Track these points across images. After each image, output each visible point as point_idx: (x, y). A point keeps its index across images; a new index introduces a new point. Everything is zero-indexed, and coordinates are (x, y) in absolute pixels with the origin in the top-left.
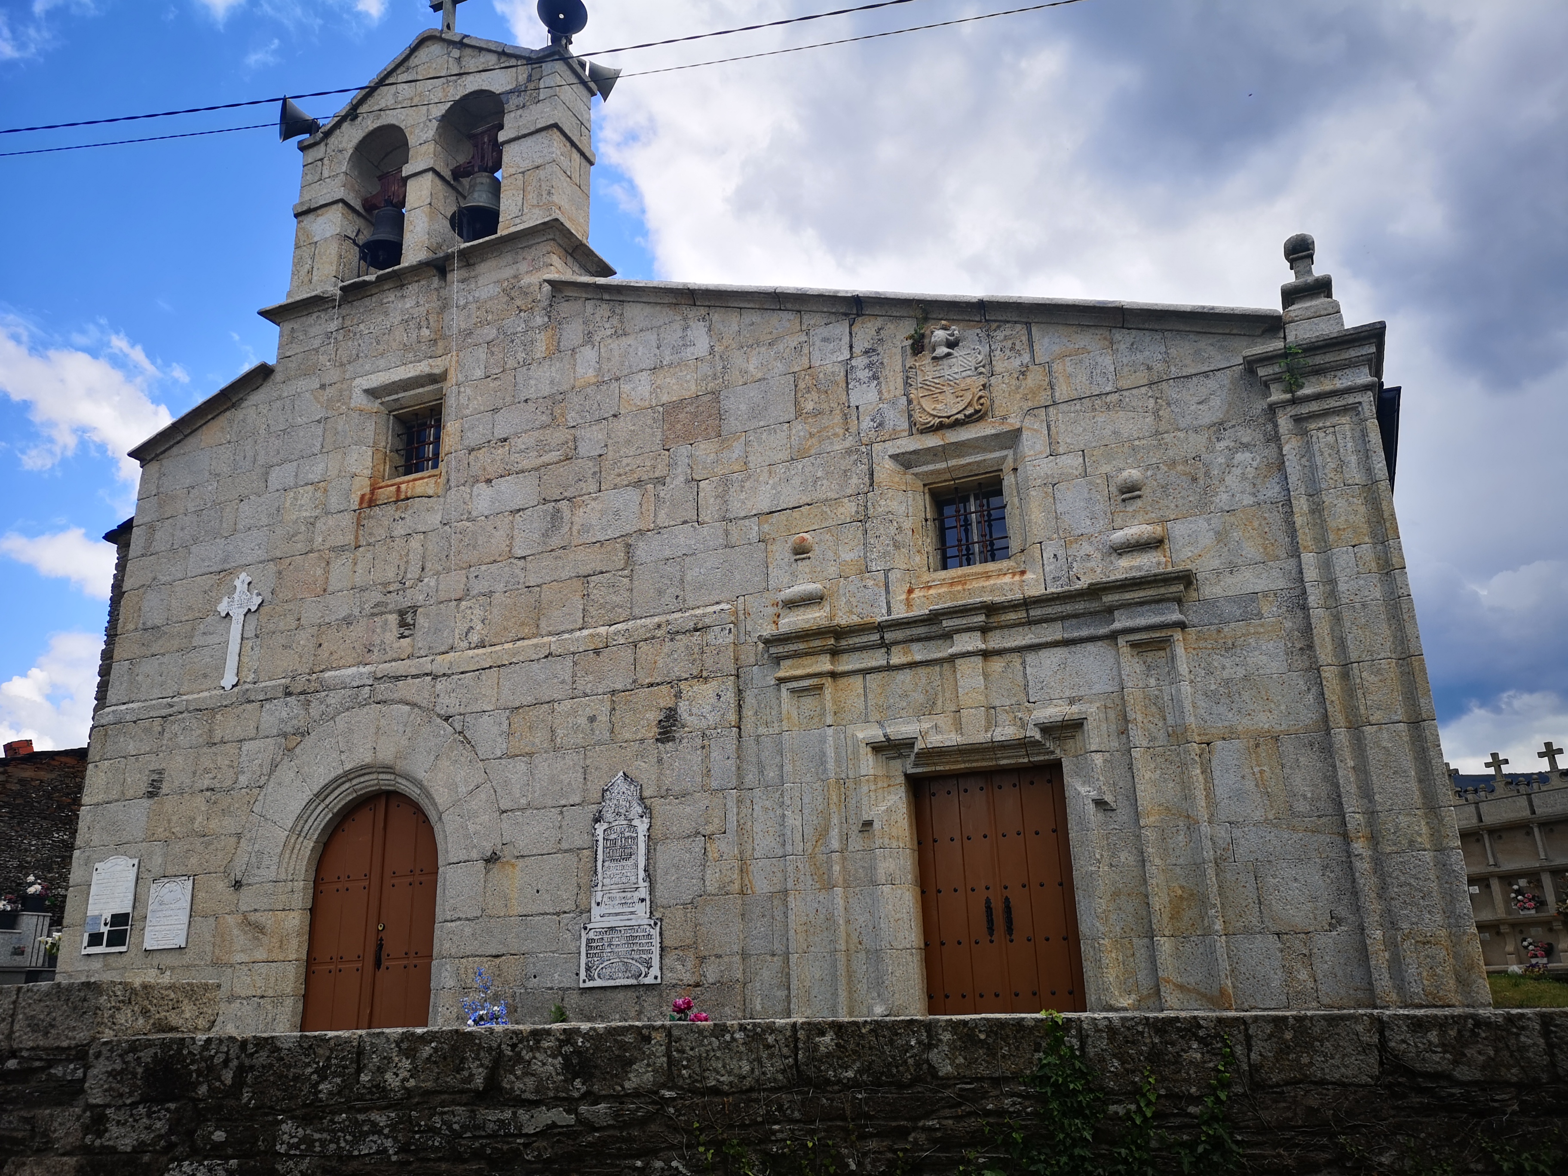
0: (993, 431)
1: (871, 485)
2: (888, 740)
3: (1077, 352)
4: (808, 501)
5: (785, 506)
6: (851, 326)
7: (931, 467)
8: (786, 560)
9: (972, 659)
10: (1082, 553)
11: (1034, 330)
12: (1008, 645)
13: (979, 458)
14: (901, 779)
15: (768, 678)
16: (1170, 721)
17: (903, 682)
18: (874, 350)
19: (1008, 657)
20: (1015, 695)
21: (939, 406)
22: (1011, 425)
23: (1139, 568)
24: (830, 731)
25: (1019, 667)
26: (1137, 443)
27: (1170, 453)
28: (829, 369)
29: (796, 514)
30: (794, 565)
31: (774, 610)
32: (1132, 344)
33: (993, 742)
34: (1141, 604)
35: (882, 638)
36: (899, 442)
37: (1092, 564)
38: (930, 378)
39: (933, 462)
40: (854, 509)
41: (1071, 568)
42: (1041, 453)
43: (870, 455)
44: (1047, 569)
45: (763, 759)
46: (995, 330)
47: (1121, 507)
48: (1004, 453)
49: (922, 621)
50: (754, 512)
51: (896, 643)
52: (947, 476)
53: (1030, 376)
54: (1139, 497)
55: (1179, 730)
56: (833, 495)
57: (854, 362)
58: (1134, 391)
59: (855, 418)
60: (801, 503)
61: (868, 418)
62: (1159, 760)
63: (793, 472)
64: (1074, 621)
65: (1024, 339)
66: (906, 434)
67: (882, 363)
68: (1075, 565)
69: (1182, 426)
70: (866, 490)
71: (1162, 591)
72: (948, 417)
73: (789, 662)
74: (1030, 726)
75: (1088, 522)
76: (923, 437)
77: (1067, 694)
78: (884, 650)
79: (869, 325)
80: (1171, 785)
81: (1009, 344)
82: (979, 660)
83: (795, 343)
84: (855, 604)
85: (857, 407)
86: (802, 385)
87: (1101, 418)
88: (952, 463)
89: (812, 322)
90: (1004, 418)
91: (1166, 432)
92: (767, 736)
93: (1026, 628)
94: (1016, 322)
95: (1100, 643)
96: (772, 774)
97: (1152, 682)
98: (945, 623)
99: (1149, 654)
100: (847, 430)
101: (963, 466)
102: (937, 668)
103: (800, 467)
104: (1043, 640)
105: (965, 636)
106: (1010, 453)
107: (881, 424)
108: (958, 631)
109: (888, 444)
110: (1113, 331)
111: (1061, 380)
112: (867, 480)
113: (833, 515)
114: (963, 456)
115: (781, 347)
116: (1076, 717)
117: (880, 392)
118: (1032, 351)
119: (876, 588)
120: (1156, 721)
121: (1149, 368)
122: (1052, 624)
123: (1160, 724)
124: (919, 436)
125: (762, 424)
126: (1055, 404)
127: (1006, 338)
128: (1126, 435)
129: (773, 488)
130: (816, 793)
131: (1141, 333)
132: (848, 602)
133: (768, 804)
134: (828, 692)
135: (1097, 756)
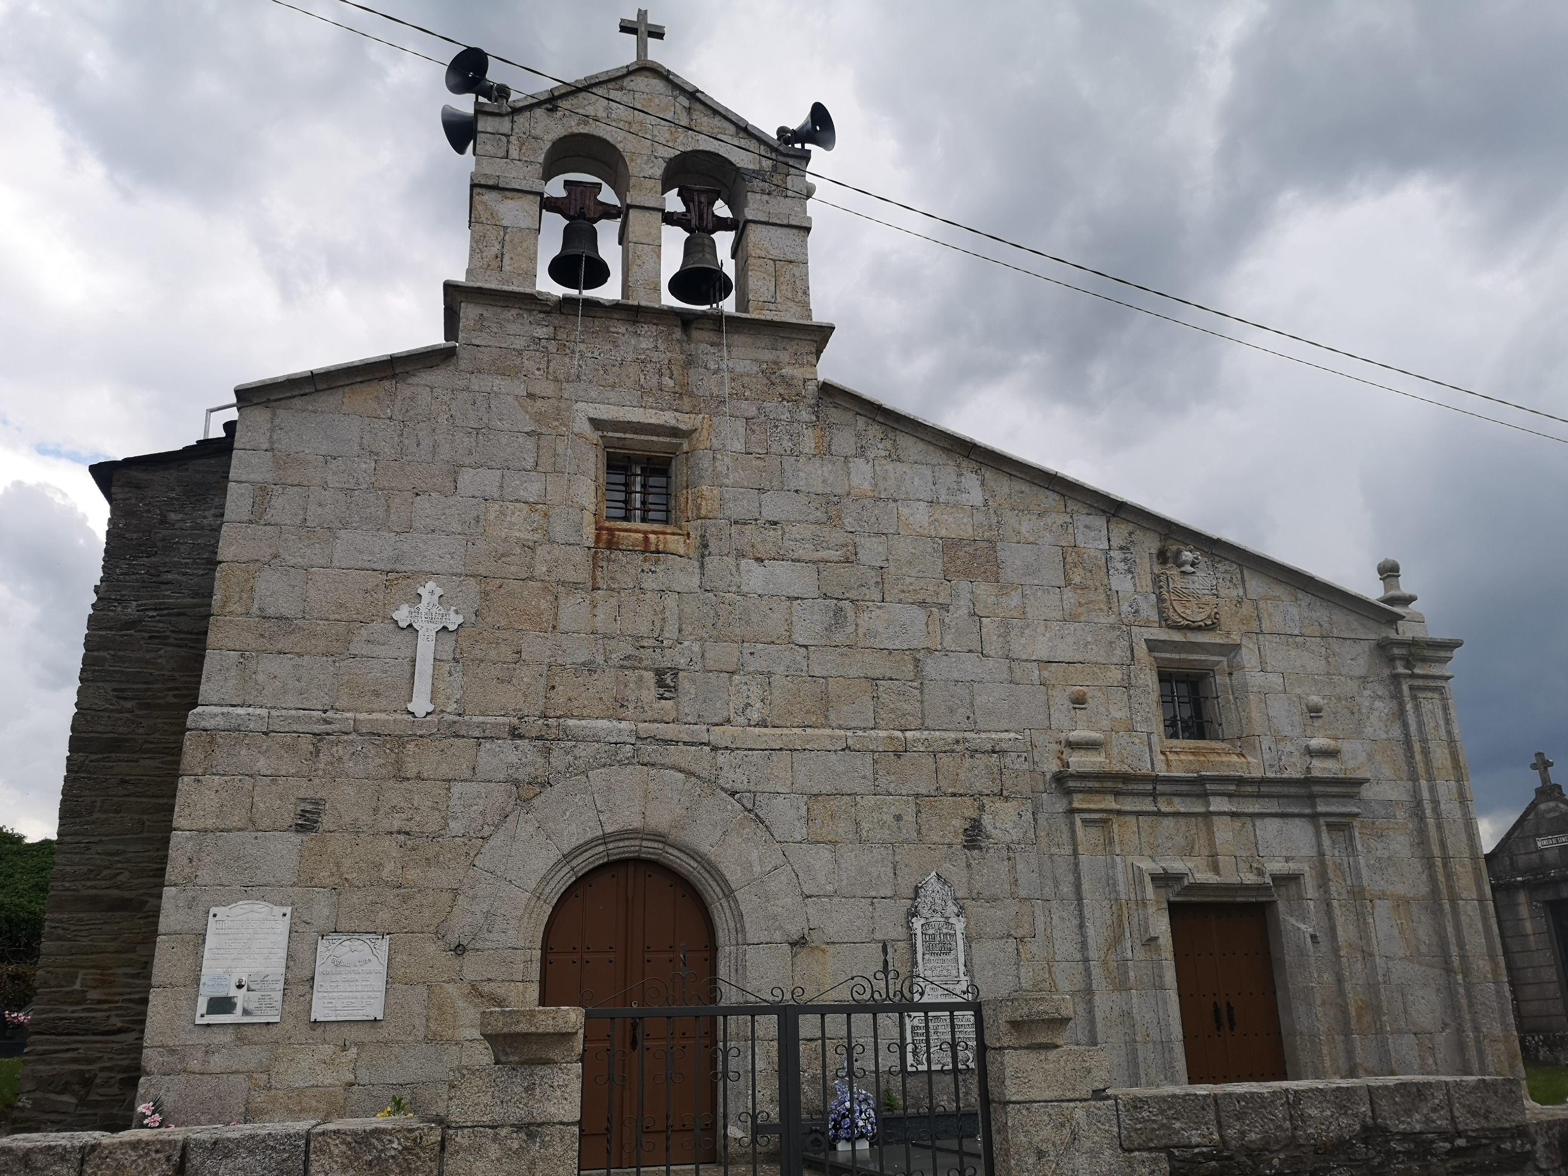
0: (1221, 642)
1: (1132, 660)
2: (1166, 872)
3: (1274, 598)
4: (1081, 659)
5: (1061, 660)
6: (1108, 522)
7: (1168, 655)
8: (1065, 706)
9: (1225, 817)
10: (1287, 750)
11: (1245, 572)
12: (1246, 811)
13: (1203, 657)
14: (1165, 905)
15: (1057, 806)
16: (1349, 882)
17: (1168, 827)
18: (1128, 549)
19: (1244, 819)
20: (1249, 849)
21: (1187, 611)
22: (1234, 640)
23: (1330, 770)
24: (1118, 859)
25: (1251, 828)
26: (1316, 677)
27: (1338, 690)
28: (1093, 553)
29: (1071, 668)
30: (1073, 712)
31: (1057, 747)
32: (1309, 604)
33: (1242, 883)
34: (1334, 796)
35: (1155, 788)
36: (1152, 630)
37: (1294, 760)
38: (1179, 586)
39: (1171, 652)
40: (1120, 676)
41: (1280, 759)
42: (1255, 667)
43: (1129, 634)
44: (1265, 757)
45: (1058, 876)
46: (1217, 563)
47: (1309, 721)
48: (1221, 658)
49: (1188, 781)
50: (1034, 658)
51: (1163, 794)
52: (1176, 665)
53: (1244, 606)
54: (1321, 717)
55: (1356, 890)
56: (1102, 660)
57: (1112, 553)
58: (1313, 639)
59: (1116, 600)
60: (1075, 660)
61: (1127, 604)
62: (1343, 909)
63: (1066, 632)
64: (1285, 800)
65: (1239, 576)
66: (1157, 625)
67: (1134, 561)
68: (1283, 757)
69: (1343, 673)
70: (1128, 662)
71: (1349, 790)
72: (1194, 622)
73: (1080, 796)
74: (1267, 875)
75: (1290, 728)
76: (1171, 631)
77: (1284, 854)
78: (1151, 798)
79: (1123, 526)
80: (1351, 927)
81: (1228, 576)
82: (1228, 818)
83: (1061, 522)
84: (1125, 755)
85: (1117, 592)
86: (1069, 559)
87: (1293, 653)
88: (1183, 656)
89: (1076, 508)
90: (1228, 633)
91: (1334, 675)
92: (1060, 856)
93: (1254, 799)
94: (1232, 562)
95: (1303, 819)
96: (1065, 890)
97: (1337, 853)
98: (1208, 786)
99: (1334, 832)
100: (1110, 608)
101: (1191, 660)
102: (1193, 820)
103: (1072, 629)
104: (1269, 811)
105: (1218, 799)
106: (1224, 659)
107: (1137, 611)
108: (1215, 794)
109: (1143, 630)
110: (1298, 591)
111: (1266, 615)
112: (1129, 654)
113: (1102, 677)
114: (1192, 653)
115: (1049, 521)
116: (1297, 872)
117: (1135, 585)
118: (1244, 588)
119: (1141, 746)
120: (1340, 881)
121: (1321, 625)
122: (1272, 800)
123: (1343, 883)
124: (1167, 630)
125: (1036, 582)
126: (1262, 632)
127: (1226, 572)
128: (1309, 670)
129: (1050, 640)
130: (1104, 910)
131: (1314, 598)
132: (1120, 753)
133: (1065, 915)
134: (1115, 826)
135: (1311, 903)
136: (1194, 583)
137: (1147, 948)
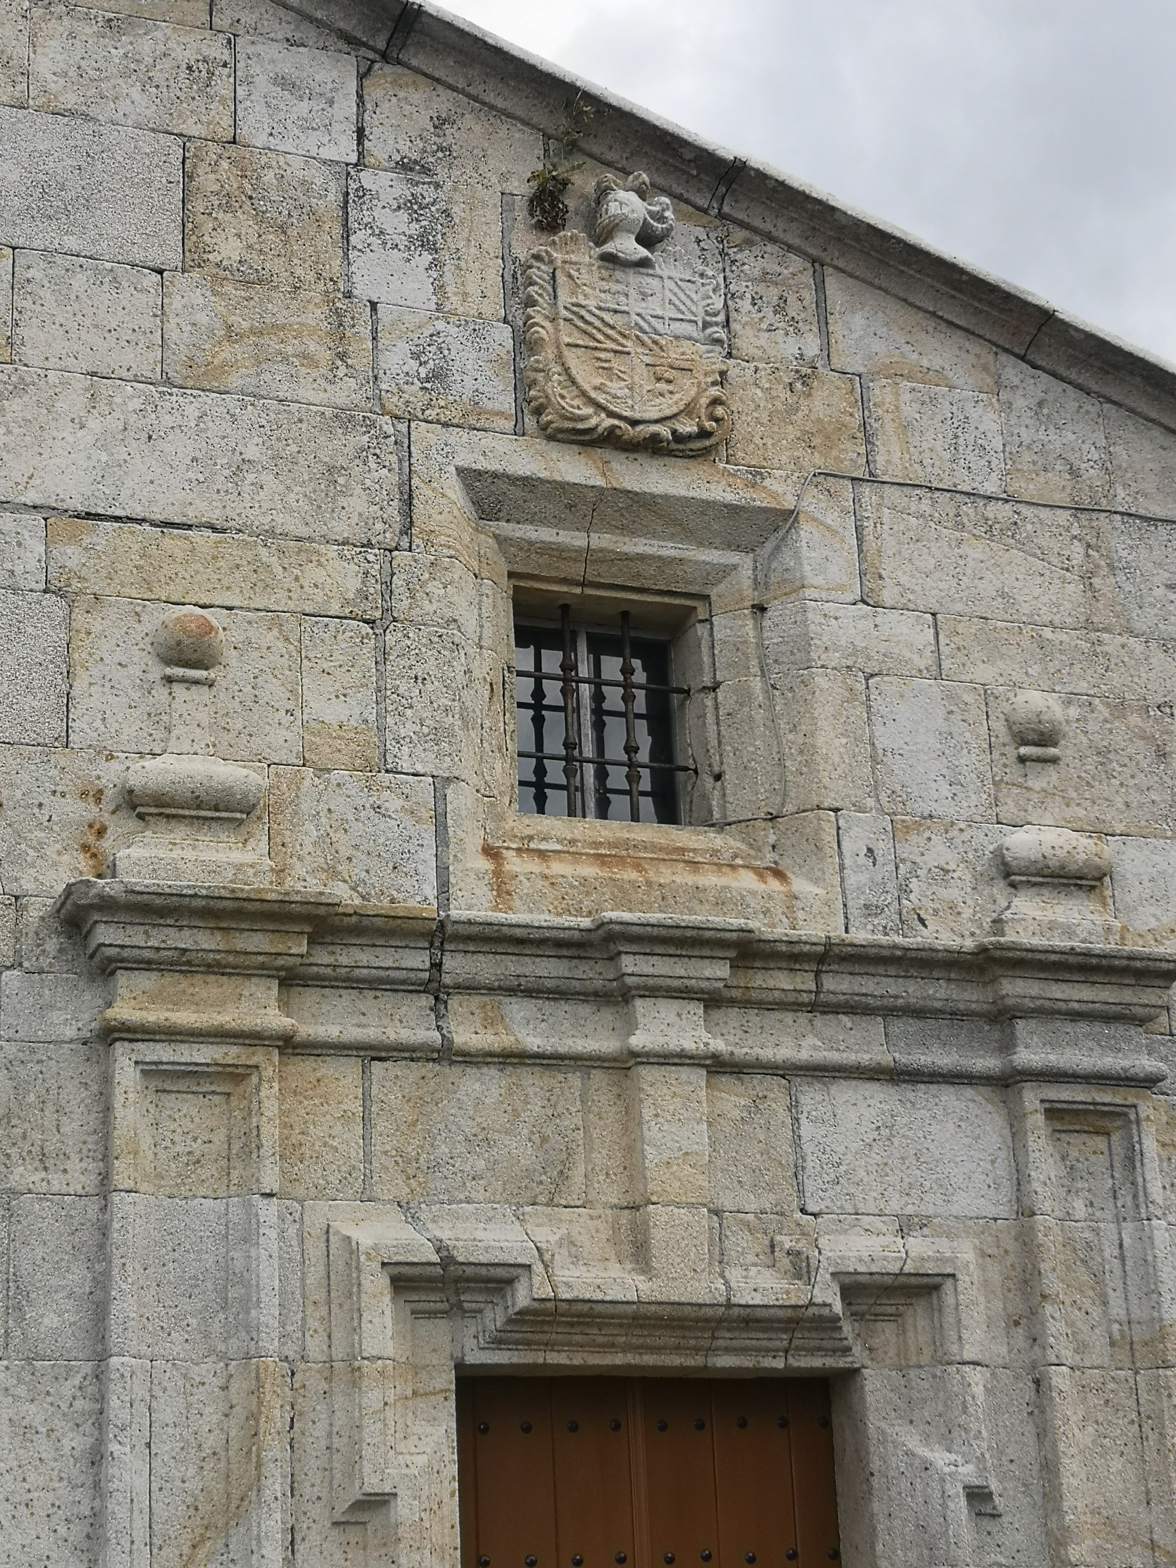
0: (730, 497)
1: (407, 529)
2: (448, 1261)
3: (926, 376)
4: (215, 516)
5: (138, 511)
6: (362, 77)
7: (545, 534)
8: (135, 671)
9: (685, 1073)
10: (930, 860)
11: (832, 284)
12: (767, 1054)
13: (669, 549)
14: (447, 1380)
15: (56, 1017)
16: (1117, 1309)
17: (478, 1102)
18: (426, 170)
19: (758, 1084)
20: (770, 1187)
21: (614, 387)
22: (774, 495)
23: (1069, 931)
24: (269, 1211)
25: (783, 1115)
26: (1047, 633)
27: (1116, 678)
28: (296, 168)
29: (173, 542)
30: (161, 693)
31: (87, 811)
32: (1040, 404)
33: (729, 1305)
34: (1076, 1016)
35: (437, 966)
36: (487, 441)
37: (952, 893)
38: (592, 304)
39: (558, 522)
40: (353, 584)
41: (904, 890)
42: (841, 588)
43: (405, 447)
44: (853, 879)
46: (740, 247)
47: (1014, 773)
48: (733, 558)
49: (559, 944)
50: (31, 497)
51: (469, 988)
52: (576, 571)
53: (820, 394)
54: (1054, 760)
55: (1138, 1333)
56: (293, 526)
57: (367, 178)
58: (1045, 513)
59: (366, 332)
60: (191, 515)
61: (403, 348)
62: (1094, 1400)
63: (168, 420)
64: (913, 1026)
65: (809, 296)
66: (509, 425)
67: (447, 213)
68: (914, 884)
69: (1139, 625)
70: (389, 538)
71: (1127, 996)
72: (634, 423)
73: (146, 981)
74: (824, 1276)
75: (945, 790)
76: (554, 450)
77: (895, 1205)
78: (426, 1001)
79: (416, 97)
80: (1117, 1464)
81: (772, 294)
82: (698, 1076)
83: (190, 56)
84: (345, 852)
85: (374, 305)
86: (206, 180)
87: (975, 551)
88: (602, 540)
89: (248, 18)
90: (757, 473)
91: (1106, 630)
92: (43, 1196)
93: (803, 1018)
94: (790, 248)
95: (969, 1092)
96: (51, 1321)
97: (1080, 1208)
98: (629, 964)
99: (1076, 1139)
100: (342, 356)
101: (627, 558)
102: (575, 1080)
103: (192, 411)
104: (850, 1058)
105: (667, 1010)
106: (744, 562)
107: (437, 376)
108: (653, 992)
109: (455, 436)
110: (1004, 357)
111: (890, 427)
112: (393, 510)
113: (289, 582)
114: (633, 533)
115: (145, 47)
116: (931, 1268)
117: (439, 289)
118: (825, 333)
119: (408, 821)
120: (1087, 1304)
121: (1074, 473)
122: (865, 1022)
123: (1096, 1313)
124: (541, 444)
125: (72, 243)
126: (873, 479)
127: (765, 277)
128: (1026, 609)
129: (101, 444)
130: (200, 1394)
131: (1058, 386)
132: (325, 841)
134: (269, 1093)
135: (977, 1378)
136: (644, 296)
137: (353, 1535)
